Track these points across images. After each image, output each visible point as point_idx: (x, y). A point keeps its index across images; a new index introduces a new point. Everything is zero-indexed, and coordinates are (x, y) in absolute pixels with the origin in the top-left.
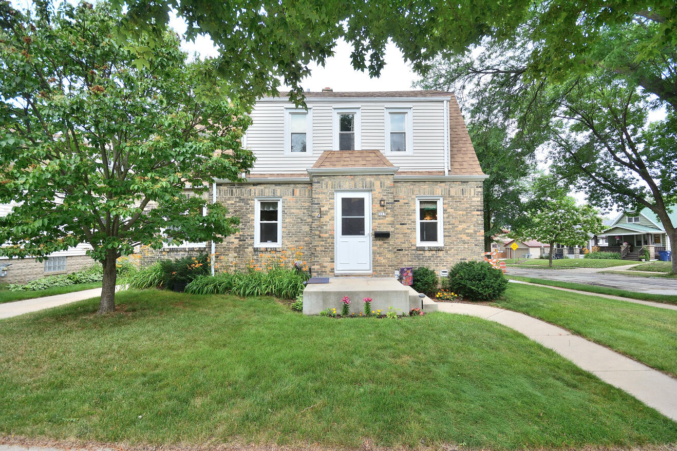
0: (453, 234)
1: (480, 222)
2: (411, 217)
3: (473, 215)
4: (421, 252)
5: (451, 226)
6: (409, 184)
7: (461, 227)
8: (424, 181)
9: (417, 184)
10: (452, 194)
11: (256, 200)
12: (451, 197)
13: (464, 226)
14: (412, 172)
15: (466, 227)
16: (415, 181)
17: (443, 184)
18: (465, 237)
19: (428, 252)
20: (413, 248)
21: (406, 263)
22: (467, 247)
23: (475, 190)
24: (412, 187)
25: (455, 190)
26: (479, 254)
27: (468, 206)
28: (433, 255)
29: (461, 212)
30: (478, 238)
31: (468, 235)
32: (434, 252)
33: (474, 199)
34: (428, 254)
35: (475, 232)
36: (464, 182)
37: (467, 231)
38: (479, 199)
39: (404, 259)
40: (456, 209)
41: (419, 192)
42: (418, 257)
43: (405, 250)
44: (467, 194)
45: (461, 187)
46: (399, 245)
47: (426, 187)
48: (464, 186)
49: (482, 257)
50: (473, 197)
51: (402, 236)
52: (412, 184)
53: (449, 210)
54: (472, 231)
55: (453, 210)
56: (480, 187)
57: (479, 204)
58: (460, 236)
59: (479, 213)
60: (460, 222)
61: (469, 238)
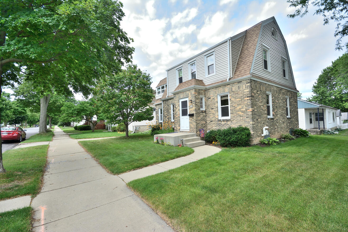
0: (234, 112)
1: (249, 104)
2: (215, 105)
3: (245, 100)
4: (220, 122)
5: (233, 108)
6: (214, 89)
7: (238, 108)
8: (220, 86)
9: (217, 88)
10: (233, 90)
11: (171, 105)
12: (232, 92)
13: (240, 107)
14: (215, 83)
15: (241, 107)
16: (217, 87)
17: (229, 86)
18: (240, 113)
19: (223, 122)
20: (217, 120)
21: (214, 128)
22: (242, 119)
23: (245, 85)
24: (215, 90)
25: (235, 88)
26: (249, 122)
27: (242, 95)
28: (226, 123)
29: (238, 100)
30: (248, 113)
31: (242, 112)
32: (226, 122)
33: (245, 91)
34: (223, 123)
35: (246, 110)
36: (240, 82)
37: (242, 110)
38: (248, 90)
39: (213, 125)
40: (235, 98)
41: (218, 92)
42: (219, 125)
43: (214, 121)
44: (241, 89)
45: (238, 85)
46: (211, 119)
47: (221, 89)
48: (240, 85)
49: (250, 124)
50: (244, 90)
51: (212, 114)
52: (215, 89)
53: (232, 99)
54: (244, 109)
55: (234, 99)
56: (249, 83)
57: (248, 93)
58: (238, 113)
59: (248, 98)
60: (238, 105)
61: (243, 114)
